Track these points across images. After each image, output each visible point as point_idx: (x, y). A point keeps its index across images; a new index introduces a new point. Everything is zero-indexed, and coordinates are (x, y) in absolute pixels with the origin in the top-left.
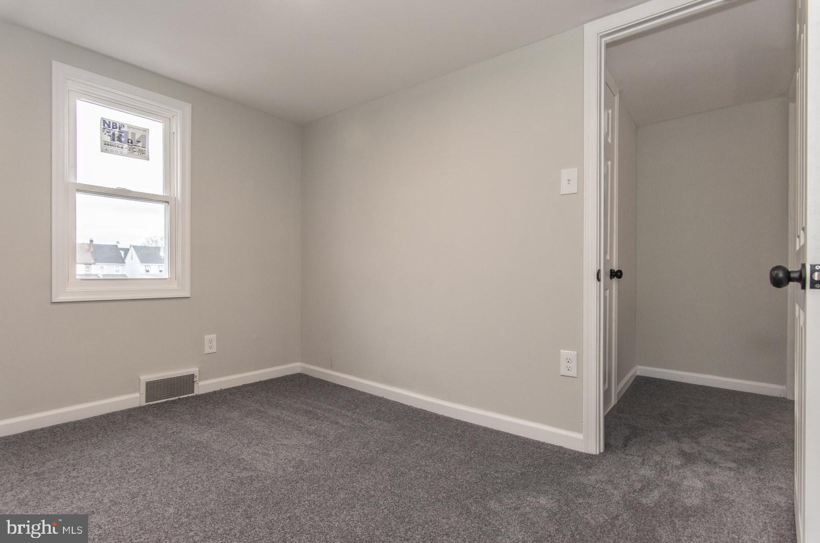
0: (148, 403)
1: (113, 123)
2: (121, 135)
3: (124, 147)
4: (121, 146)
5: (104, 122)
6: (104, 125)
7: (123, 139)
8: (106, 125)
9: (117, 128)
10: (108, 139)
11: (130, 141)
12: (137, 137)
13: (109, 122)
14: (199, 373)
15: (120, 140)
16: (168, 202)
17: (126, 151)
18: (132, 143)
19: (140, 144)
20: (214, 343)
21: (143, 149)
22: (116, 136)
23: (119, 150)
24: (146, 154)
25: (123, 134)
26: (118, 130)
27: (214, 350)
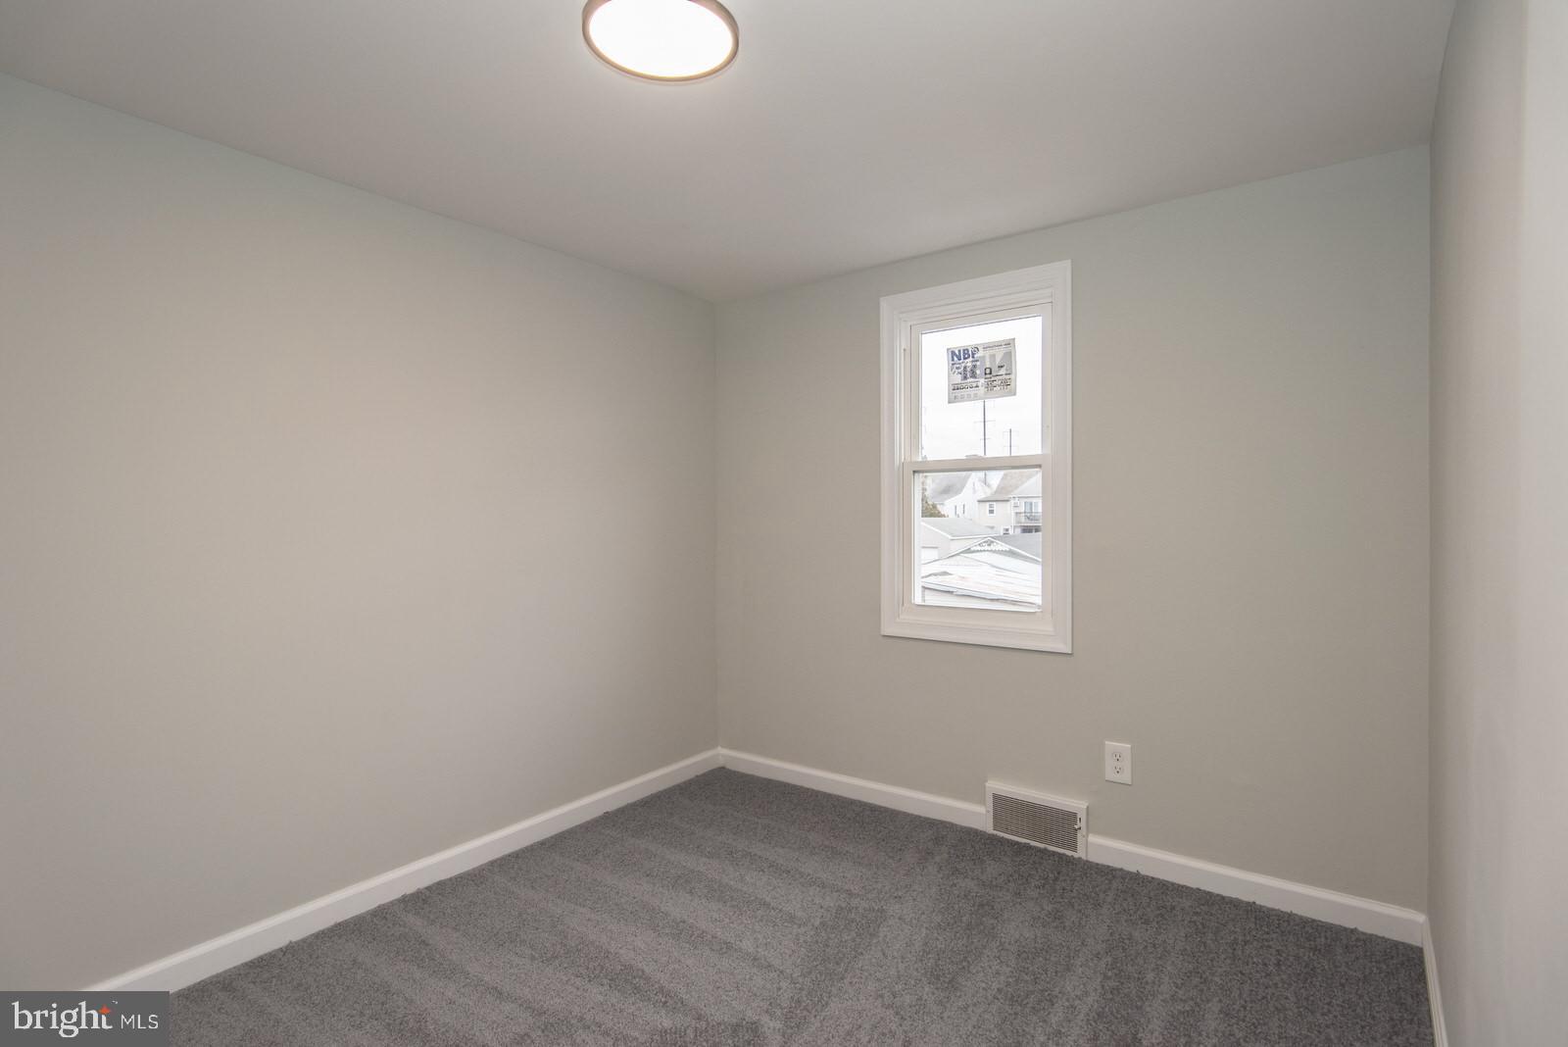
0: (995, 832)
1: (964, 350)
2: (975, 366)
3: (980, 384)
4: (974, 385)
5: (953, 353)
6: (953, 360)
7: (978, 372)
8: (955, 359)
9: (969, 357)
10: (958, 379)
11: (988, 371)
12: (998, 361)
13: (959, 351)
14: (1088, 814)
15: (974, 375)
16: (1040, 466)
17: (982, 390)
18: (990, 373)
19: (1003, 371)
20: (1127, 765)
21: (1008, 377)
22: (969, 369)
23: (972, 392)
24: (1012, 384)
25: (978, 363)
26: (971, 359)
27: (1126, 777)
